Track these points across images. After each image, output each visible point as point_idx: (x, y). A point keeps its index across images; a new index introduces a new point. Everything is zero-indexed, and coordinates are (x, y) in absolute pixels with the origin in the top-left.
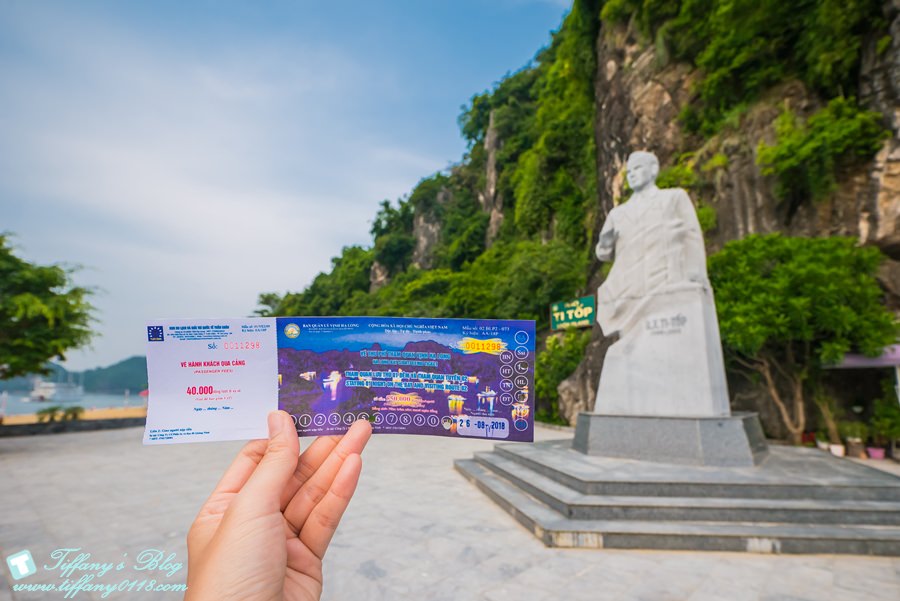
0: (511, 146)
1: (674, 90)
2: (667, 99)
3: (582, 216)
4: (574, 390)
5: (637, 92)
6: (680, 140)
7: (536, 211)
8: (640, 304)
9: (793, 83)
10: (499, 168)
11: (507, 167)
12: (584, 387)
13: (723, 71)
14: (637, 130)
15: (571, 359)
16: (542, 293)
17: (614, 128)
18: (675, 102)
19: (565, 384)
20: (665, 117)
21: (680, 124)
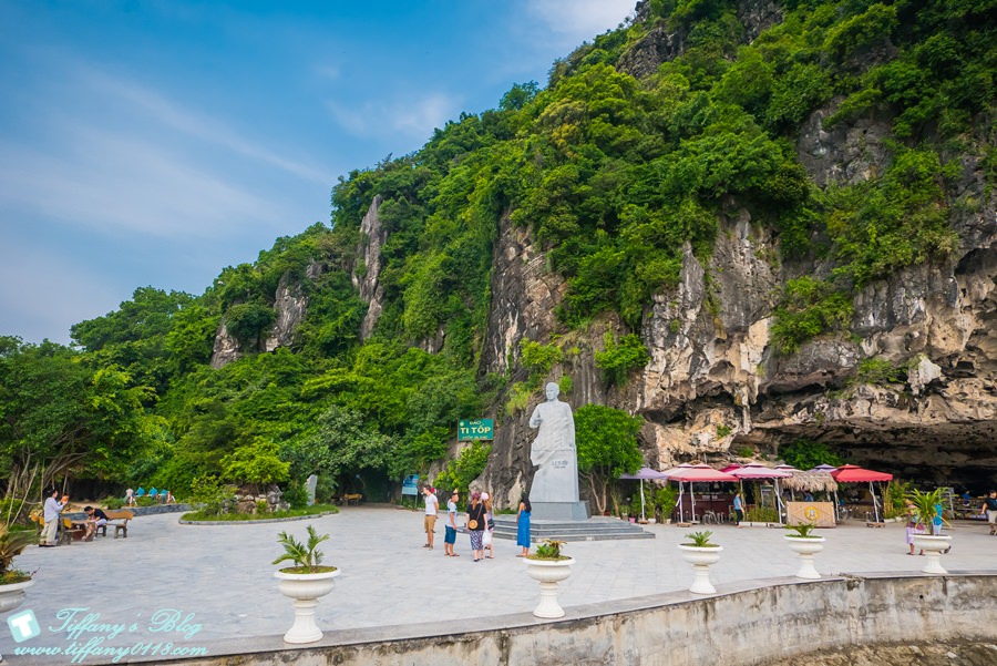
0: (397, 242)
1: (553, 290)
2: (549, 294)
3: (471, 338)
4: (480, 487)
5: (531, 282)
6: (554, 325)
7: (426, 321)
8: (550, 454)
9: (613, 313)
10: (383, 261)
11: (392, 262)
12: (487, 485)
13: (581, 297)
14: (528, 307)
15: (479, 465)
16: (454, 413)
17: (511, 295)
18: (553, 297)
19: (475, 482)
20: (546, 304)
21: (554, 313)
